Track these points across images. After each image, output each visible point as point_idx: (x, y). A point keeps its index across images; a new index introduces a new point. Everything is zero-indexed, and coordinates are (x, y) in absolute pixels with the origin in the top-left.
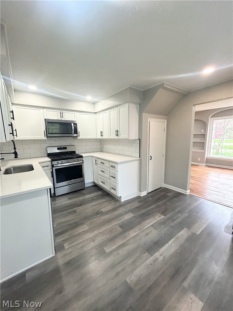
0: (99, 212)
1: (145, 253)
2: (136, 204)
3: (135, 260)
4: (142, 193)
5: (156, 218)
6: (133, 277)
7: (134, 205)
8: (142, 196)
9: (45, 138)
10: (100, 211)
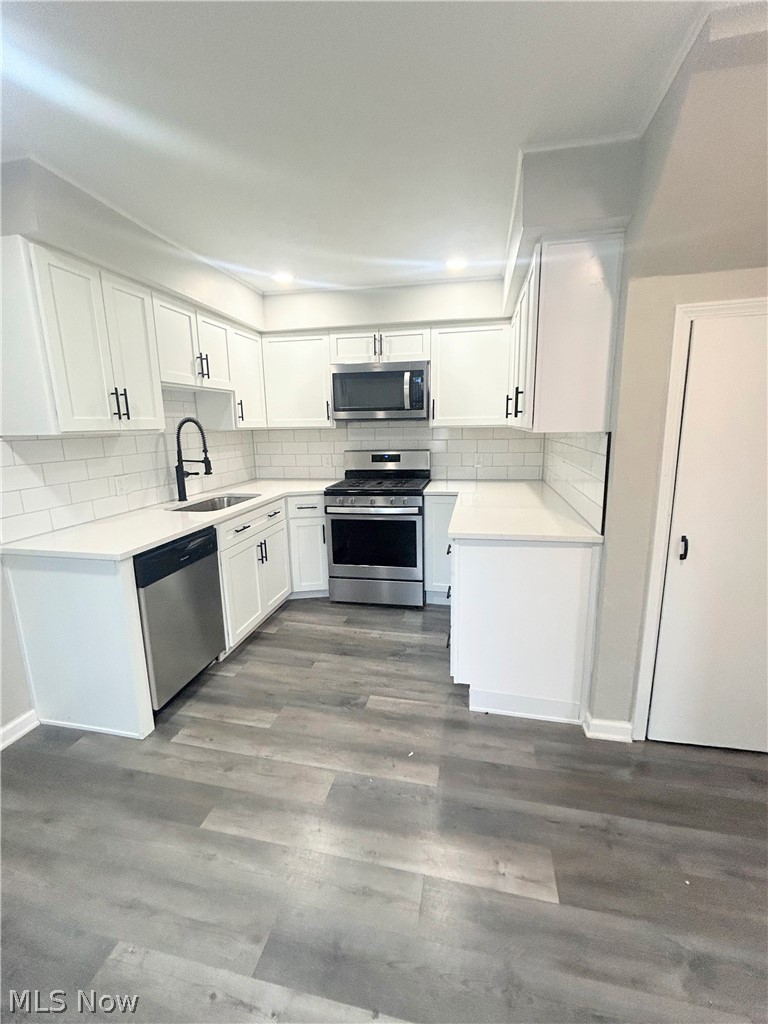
0: (352, 702)
1: (256, 940)
2: (515, 754)
3: (210, 925)
4: (595, 722)
5: (502, 868)
6: (135, 959)
7: (500, 749)
8: (589, 734)
9: (329, 424)
10: (362, 699)
